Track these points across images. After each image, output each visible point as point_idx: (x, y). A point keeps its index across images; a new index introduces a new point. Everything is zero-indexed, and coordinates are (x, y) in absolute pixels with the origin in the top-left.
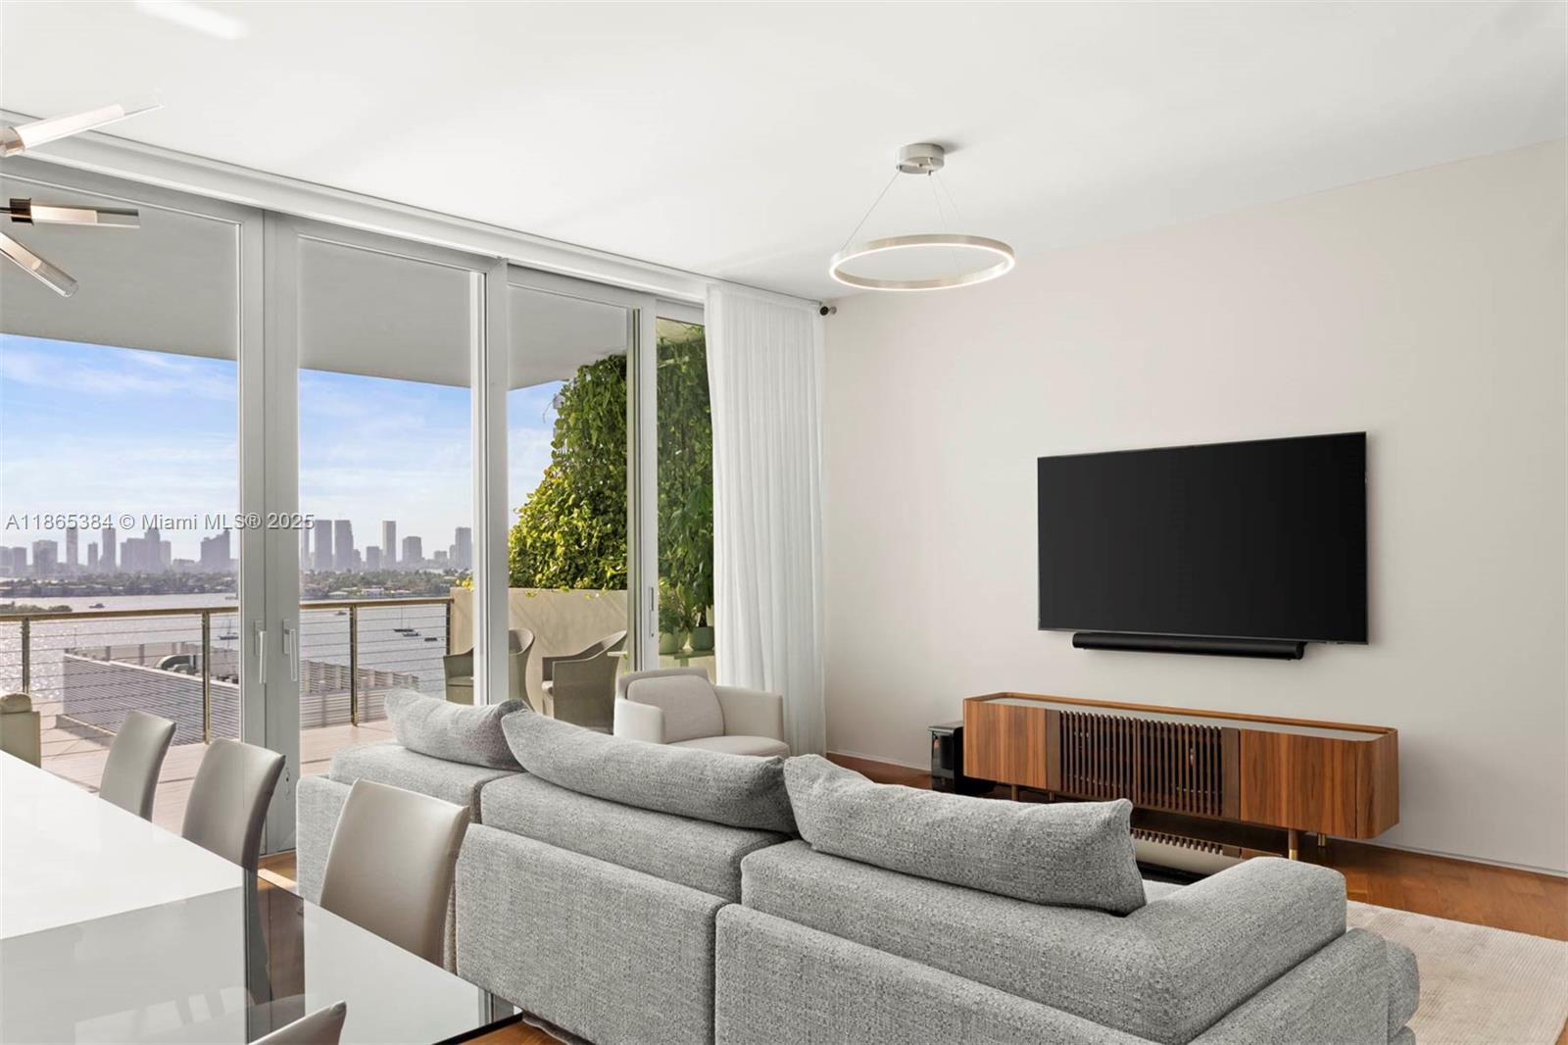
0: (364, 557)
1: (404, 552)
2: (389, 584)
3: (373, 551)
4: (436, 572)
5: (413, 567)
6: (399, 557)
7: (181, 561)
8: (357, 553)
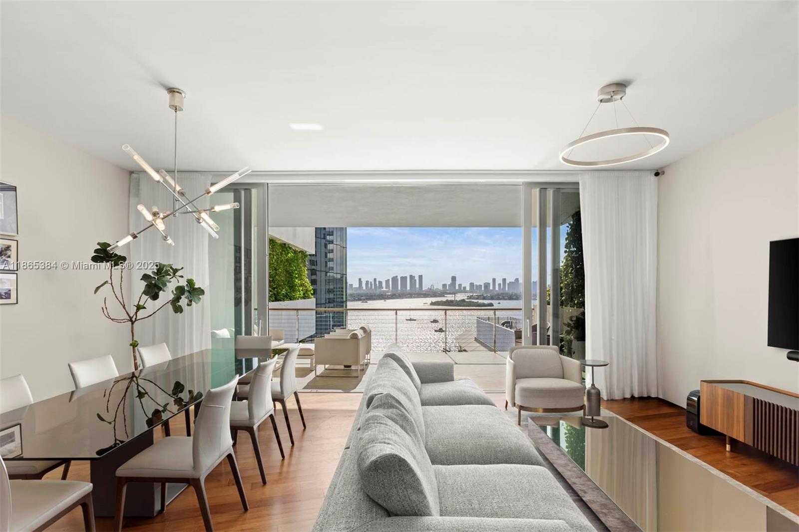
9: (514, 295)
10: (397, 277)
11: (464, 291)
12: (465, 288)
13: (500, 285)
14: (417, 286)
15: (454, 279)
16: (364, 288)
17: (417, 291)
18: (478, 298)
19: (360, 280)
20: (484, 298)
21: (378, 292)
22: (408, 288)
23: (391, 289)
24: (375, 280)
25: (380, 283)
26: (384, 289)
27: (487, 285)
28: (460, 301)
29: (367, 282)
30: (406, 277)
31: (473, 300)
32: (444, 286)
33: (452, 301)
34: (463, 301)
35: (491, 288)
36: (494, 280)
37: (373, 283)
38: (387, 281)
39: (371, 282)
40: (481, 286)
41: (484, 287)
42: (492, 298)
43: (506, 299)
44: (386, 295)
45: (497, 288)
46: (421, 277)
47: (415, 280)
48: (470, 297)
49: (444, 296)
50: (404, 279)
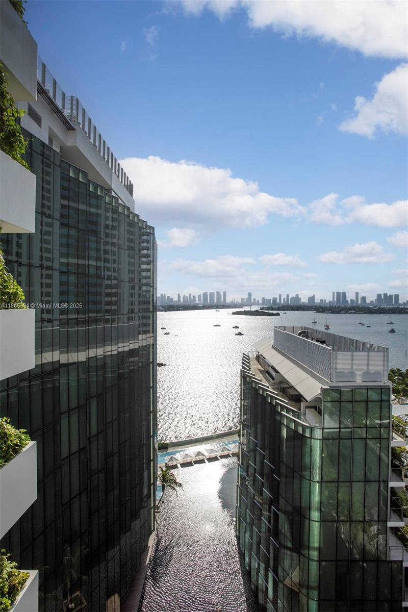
0: (349, 302)
1: (361, 301)
2: (357, 310)
3: (352, 301)
4: (371, 307)
5: (364, 305)
6: (359, 302)
7: (303, 303)
8: (348, 301)
9: (295, 307)
10: (207, 292)
11: (258, 304)
12: (258, 301)
13: (284, 299)
14: (222, 300)
15: (250, 295)
16: (182, 301)
17: (222, 303)
18: (268, 309)
19: (179, 295)
20: (273, 309)
21: (192, 304)
22: (215, 301)
23: (202, 302)
24: (190, 295)
25: (194, 297)
26: (197, 302)
27: (275, 300)
28: (255, 311)
29: (184, 296)
30: (213, 293)
31: (264, 311)
32: (243, 299)
33: (248, 311)
34: (257, 311)
35: (278, 301)
36: (280, 296)
37: (189, 297)
38: (199, 296)
39: (187, 297)
40: (271, 300)
41: (273, 300)
42: (278, 309)
43: (289, 310)
44: (198, 306)
45: (282, 302)
46: (225, 293)
47: (221, 295)
48: (262, 309)
49: (242, 308)
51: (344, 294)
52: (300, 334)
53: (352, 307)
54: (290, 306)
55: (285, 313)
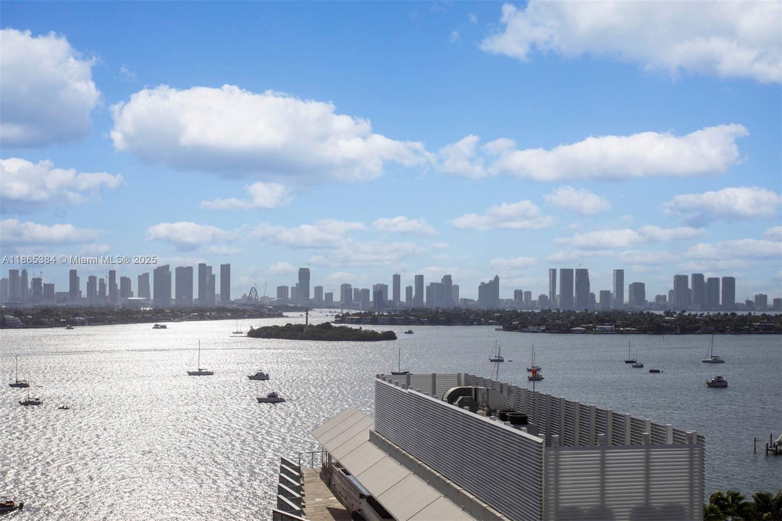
0: (598, 299)
1: (630, 296)
2: (619, 322)
3: (605, 294)
4: (658, 313)
5: (638, 308)
6: (626, 298)
7: (465, 300)
8: (593, 296)
9: (442, 313)
10: (167, 267)
11: (328, 303)
12: (330, 296)
13: (409, 289)
14: (218, 291)
15: (304, 274)
16: (84, 294)
17: (218, 302)
18: (361, 319)
19: (73, 273)
20: (375, 321)
21: (119, 304)
22: (195, 295)
23: (152, 297)
24: (112, 274)
25: (125, 281)
26: (135, 297)
27: (380, 291)
28: (318, 326)
29: (92, 279)
30: (190, 269)
31: (349, 326)
32: (282, 290)
33: (300, 328)
34: (327, 326)
35: (390, 297)
36: (397, 279)
37: (107, 281)
38: (143, 279)
39: (102, 280)
40: (368, 291)
41: (375, 293)
42: (392, 321)
43: (423, 324)
44: (139, 312)
45: (403, 298)
46: (226, 270)
47: (213, 277)
48: (342, 319)
49: (281, 316)
50: (184, 273)
51: (583, 274)
52: (452, 399)
53: (607, 314)
54: (425, 311)
55: (410, 332)
